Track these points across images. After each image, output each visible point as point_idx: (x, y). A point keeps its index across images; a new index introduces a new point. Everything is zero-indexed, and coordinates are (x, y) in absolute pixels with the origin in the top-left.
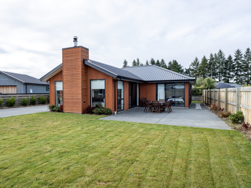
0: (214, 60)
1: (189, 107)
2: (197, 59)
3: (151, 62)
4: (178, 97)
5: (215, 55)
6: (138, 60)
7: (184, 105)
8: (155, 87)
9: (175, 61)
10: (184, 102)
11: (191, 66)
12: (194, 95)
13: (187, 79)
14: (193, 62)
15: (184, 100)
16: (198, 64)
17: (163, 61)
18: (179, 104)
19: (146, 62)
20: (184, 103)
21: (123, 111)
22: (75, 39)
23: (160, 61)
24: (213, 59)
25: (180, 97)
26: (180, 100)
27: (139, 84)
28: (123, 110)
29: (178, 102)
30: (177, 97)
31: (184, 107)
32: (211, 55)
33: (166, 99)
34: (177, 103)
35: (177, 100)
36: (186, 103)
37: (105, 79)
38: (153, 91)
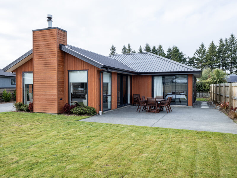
0: (224, 47)
1: (193, 106)
2: (203, 46)
3: (145, 48)
4: (180, 93)
5: (226, 40)
6: (129, 47)
7: (186, 104)
8: (150, 80)
9: (176, 47)
10: (186, 99)
11: (196, 55)
12: (199, 91)
13: (191, 70)
14: (198, 49)
15: (187, 97)
16: (204, 51)
17: (160, 47)
18: (180, 102)
19: (139, 49)
20: (187, 101)
21: (110, 111)
22: (50, 19)
23: (157, 48)
24: (223, 45)
26: (182, 97)
27: (131, 76)
28: (111, 109)
29: (179, 99)
30: (178, 93)
31: (187, 105)
32: (221, 41)
33: (165, 95)
35: (178, 96)
36: (189, 101)
37: (87, 70)
38: (148, 85)
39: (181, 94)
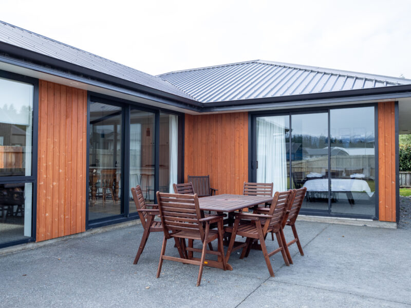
4: (347, 175)
8: (243, 130)
10: (371, 194)
15: (375, 188)
18: (352, 202)
20: (374, 202)
25: (358, 176)
26: (358, 185)
27: (181, 118)
28: (33, 238)
30: (344, 175)
31: (376, 218)
34: (345, 197)
35: (339, 185)
36: (381, 202)
38: (237, 145)
39: (352, 176)
